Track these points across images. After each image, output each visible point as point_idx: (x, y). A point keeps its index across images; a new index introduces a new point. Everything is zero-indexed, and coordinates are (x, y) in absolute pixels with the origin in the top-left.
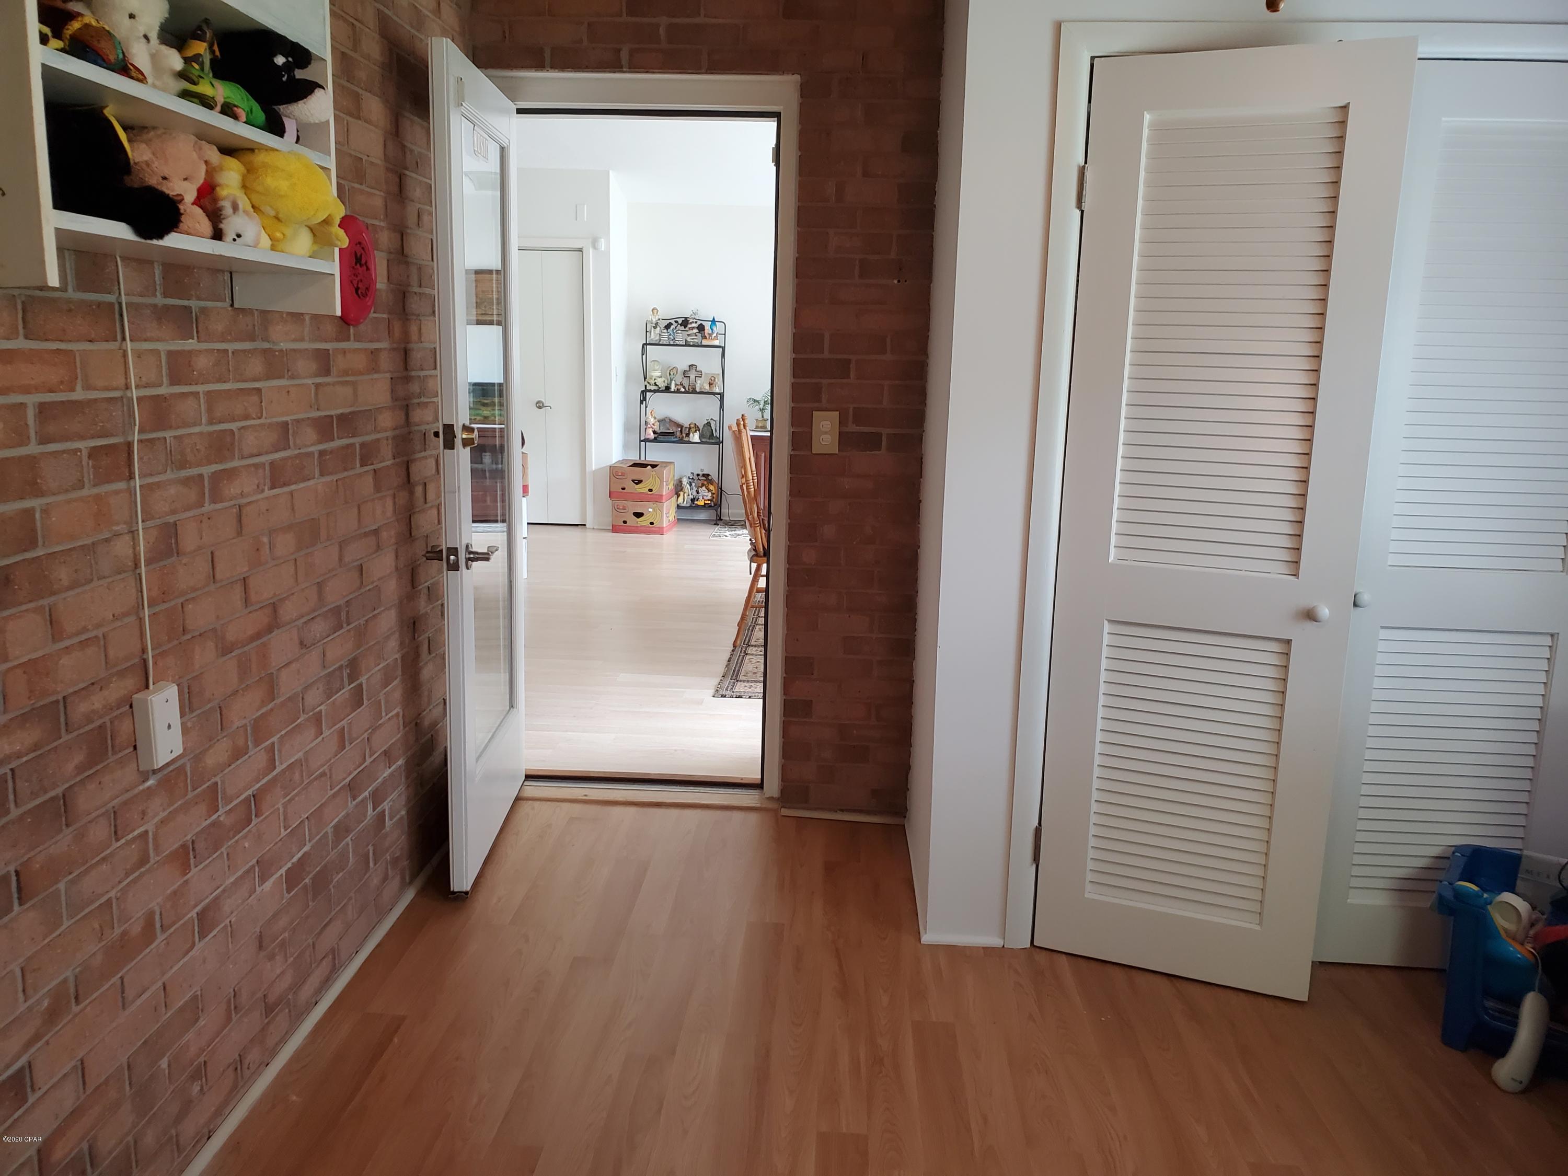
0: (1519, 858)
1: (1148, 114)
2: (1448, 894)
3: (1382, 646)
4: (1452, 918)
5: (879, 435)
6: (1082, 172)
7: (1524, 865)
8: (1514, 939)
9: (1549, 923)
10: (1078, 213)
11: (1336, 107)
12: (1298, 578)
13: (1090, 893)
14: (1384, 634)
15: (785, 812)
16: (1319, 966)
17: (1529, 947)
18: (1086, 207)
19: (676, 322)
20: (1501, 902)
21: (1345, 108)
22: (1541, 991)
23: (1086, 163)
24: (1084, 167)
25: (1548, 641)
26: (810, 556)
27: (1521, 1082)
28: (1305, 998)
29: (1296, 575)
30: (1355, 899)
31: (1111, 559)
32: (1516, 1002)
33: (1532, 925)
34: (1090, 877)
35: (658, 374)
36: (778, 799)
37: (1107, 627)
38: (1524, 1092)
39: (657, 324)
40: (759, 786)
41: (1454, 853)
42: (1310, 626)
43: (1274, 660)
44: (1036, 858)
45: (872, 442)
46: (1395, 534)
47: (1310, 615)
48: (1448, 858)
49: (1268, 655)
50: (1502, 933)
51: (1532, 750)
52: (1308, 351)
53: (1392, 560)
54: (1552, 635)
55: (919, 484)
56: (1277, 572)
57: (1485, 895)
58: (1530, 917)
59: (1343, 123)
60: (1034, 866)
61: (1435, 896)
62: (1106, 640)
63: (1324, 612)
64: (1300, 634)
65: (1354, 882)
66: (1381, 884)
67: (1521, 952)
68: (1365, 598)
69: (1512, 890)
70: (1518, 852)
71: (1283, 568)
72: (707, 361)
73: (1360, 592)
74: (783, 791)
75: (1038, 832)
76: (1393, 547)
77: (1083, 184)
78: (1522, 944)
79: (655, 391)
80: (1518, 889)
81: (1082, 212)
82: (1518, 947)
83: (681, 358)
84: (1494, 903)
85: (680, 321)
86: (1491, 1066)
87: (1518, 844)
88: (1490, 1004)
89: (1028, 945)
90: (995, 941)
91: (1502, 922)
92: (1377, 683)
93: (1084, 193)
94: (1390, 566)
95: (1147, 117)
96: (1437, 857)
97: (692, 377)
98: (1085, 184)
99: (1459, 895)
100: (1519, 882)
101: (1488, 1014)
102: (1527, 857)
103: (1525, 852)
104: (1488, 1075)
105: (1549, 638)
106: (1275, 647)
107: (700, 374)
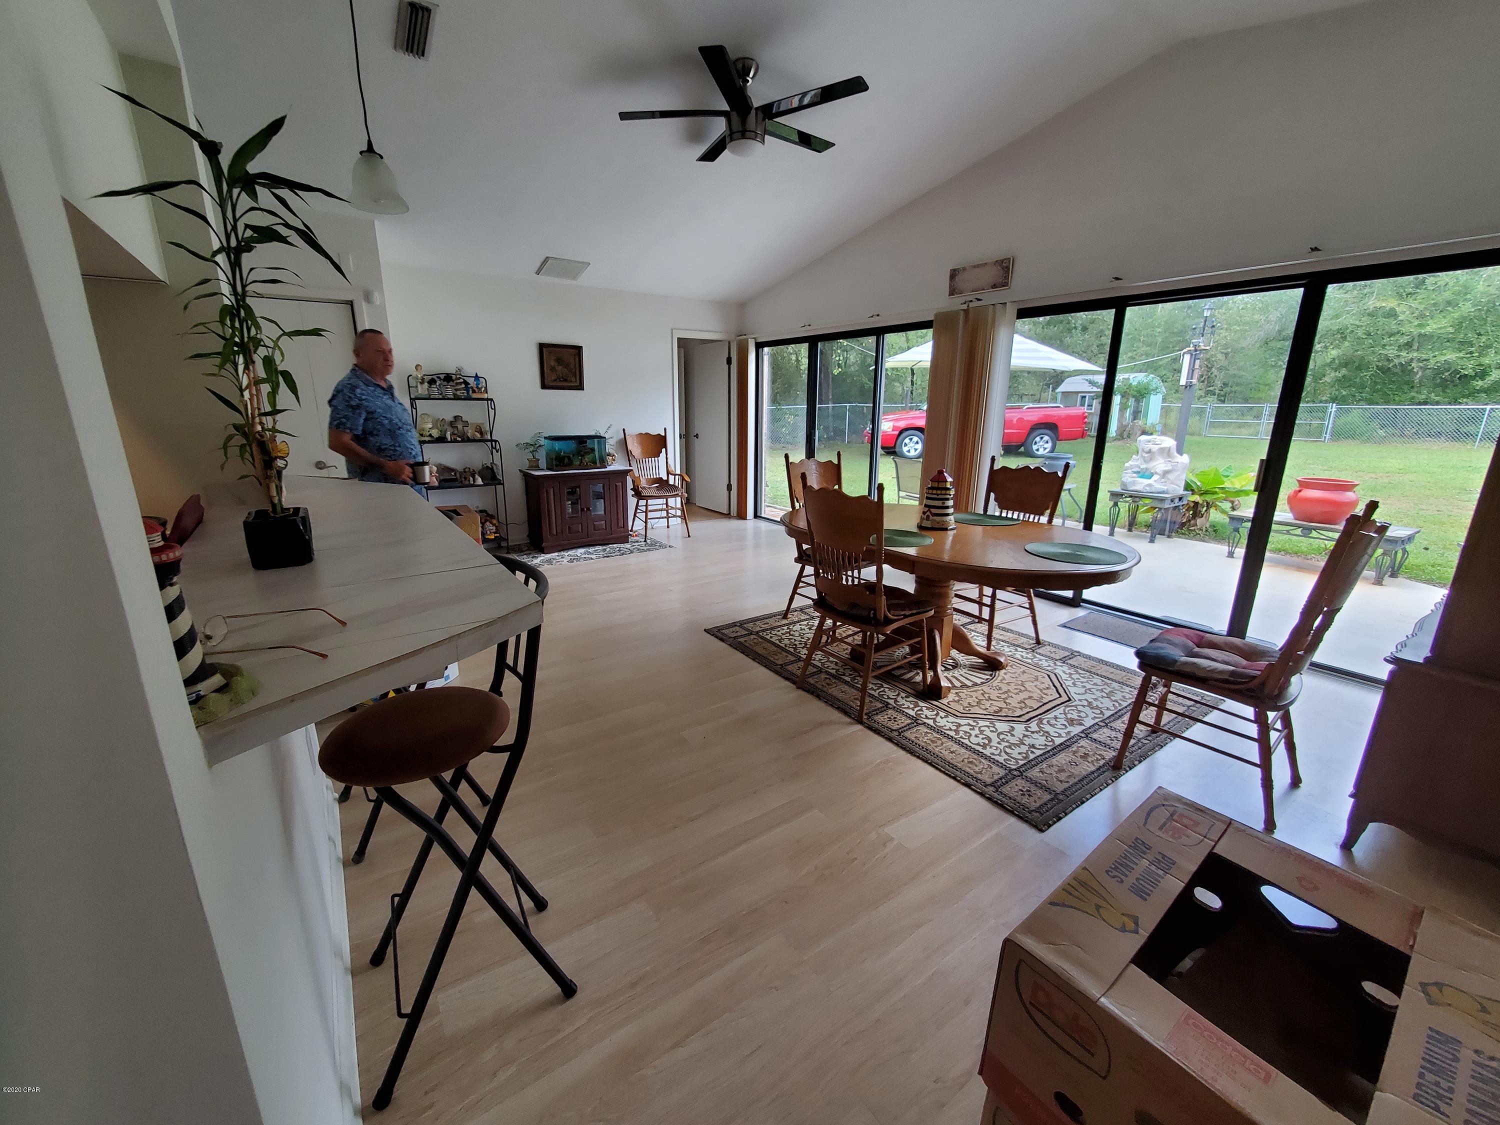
19: (439, 378)
35: (430, 426)
39: (423, 379)
72: (471, 412)
79: (429, 442)
83: (447, 410)
85: (442, 376)
97: (460, 427)
107: (466, 424)
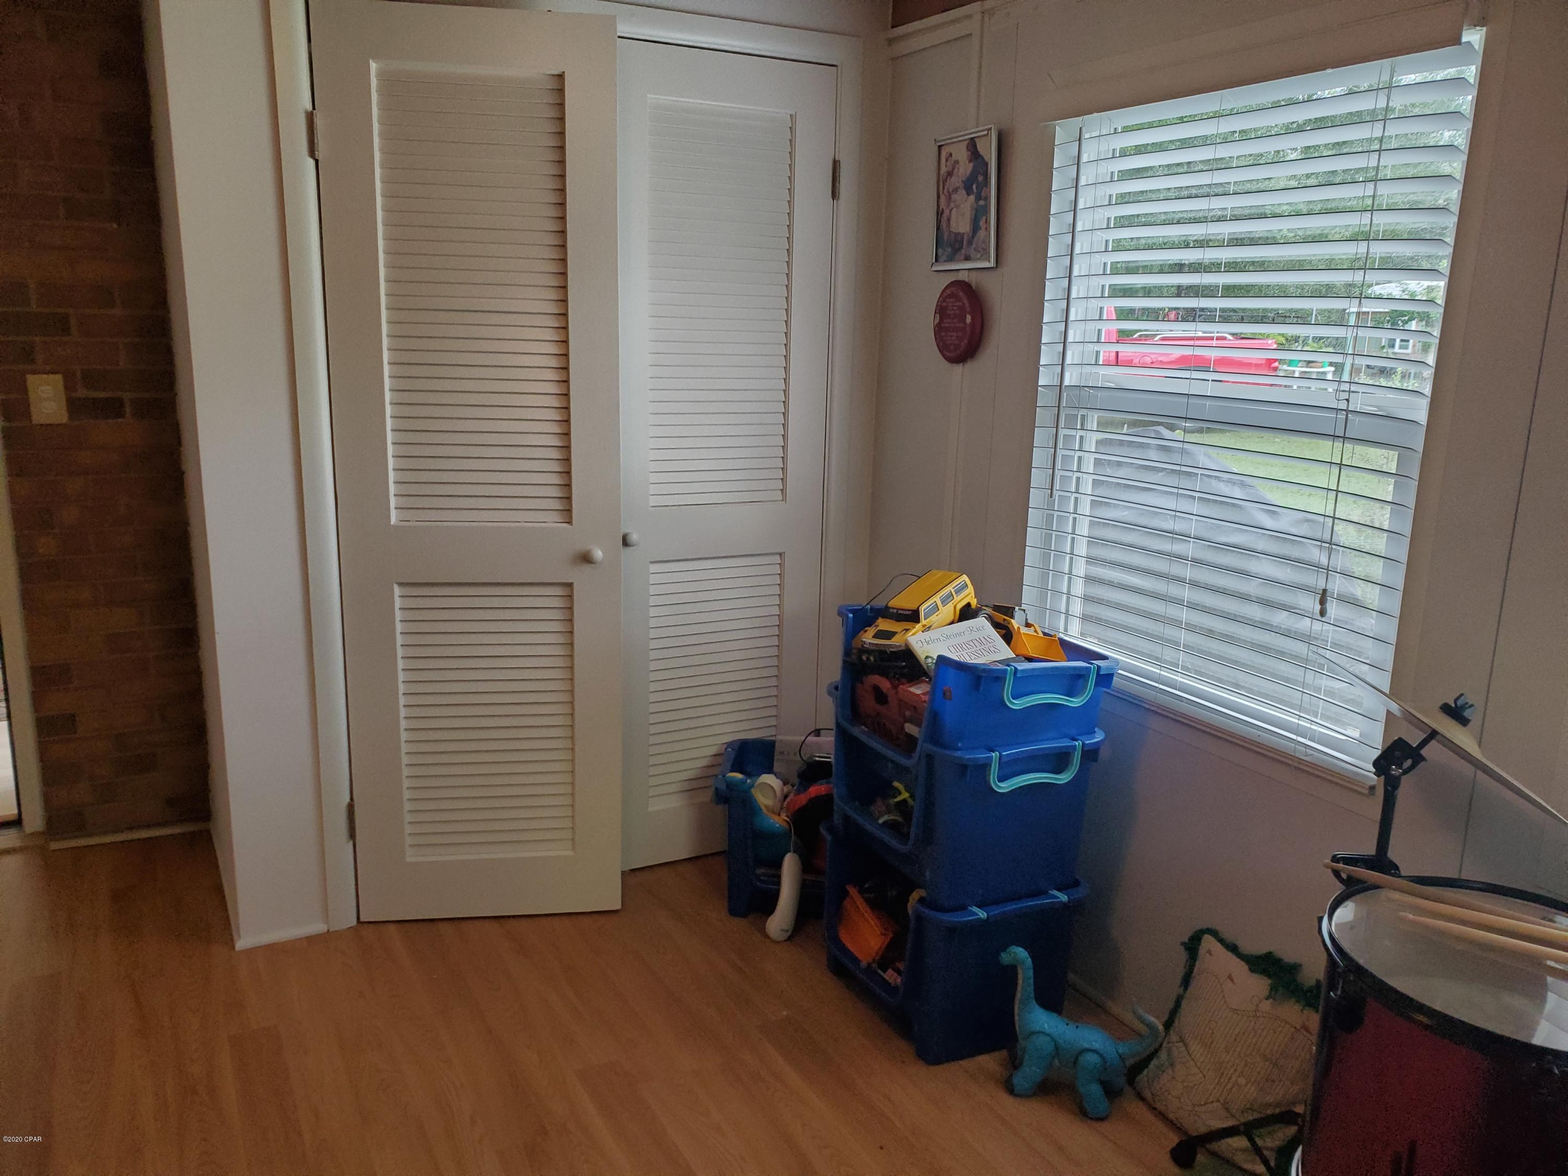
0: (774, 742)
1: (374, 62)
2: (723, 787)
3: (653, 579)
4: (727, 805)
5: (121, 402)
6: (310, 118)
7: (778, 748)
8: (773, 812)
9: (798, 792)
10: (311, 162)
11: (554, 75)
12: (572, 525)
13: (411, 857)
14: (653, 568)
15: (54, 846)
16: (628, 875)
17: (783, 816)
18: (320, 155)
20: (761, 783)
21: (561, 77)
22: (795, 852)
23: (314, 108)
24: (312, 113)
25: (777, 559)
26: (46, 545)
27: (787, 931)
28: (618, 906)
29: (570, 523)
30: (655, 806)
31: (393, 520)
32: (779, 865)
33: (786, 797)
34: (409, 841)
36: (42, 833)
37: (397, 591)
38: (789, 939)
40: (16, 822)
41: (726, 749)
42: (587, 568)
43: (558, 603)
44: (352, 835)
45: (112, 408)
46: (653, 478)
47: (586, 558)
48: (722, 754)
49: (552, 599)
50: (764, 810)
51: (775, 651)
52: (553, 309)
53: (653, 501)
54: (780, 554)
55: (179, 455)
56: (552, 521)
57: (749, 781)
58: (783, 790)
59: (561, 91)
60: (351, 843)
61: (713, 789)
62: (398, 603)
63: (598, 554)
64: (579, 576)
65: (652, 792)
66: (673, 788)
67: (778, 822)
68: (634, 537)
69: (770, 770)
70: (773, 738)
71: (556, 517)
73: (630, 533)
74: (49, 821)
75: (351, 808)
76: (653, 489)
77: (313, 131)
78: (779, 815)
80: (776, 769)
81: (317, 162)
82: (776, 819)
84: (755, 785)
86: (766, 922)
87: (772, 732)
88: (760, 871)
89: (354, 923)
90: (318, 928)
91: (763, 800)
92: (653, 612)
93: (316, 141)
94: (652, 507)
95: (373, 66)
96: (715, 755)
98: (315, 132)
99: (730, 785)
100: (775, 764)
101: (761, 881)
102: (781, 741)
103: (779, 737)
104: (763, 931)
105: (778, 557)
106: (558, 591)
